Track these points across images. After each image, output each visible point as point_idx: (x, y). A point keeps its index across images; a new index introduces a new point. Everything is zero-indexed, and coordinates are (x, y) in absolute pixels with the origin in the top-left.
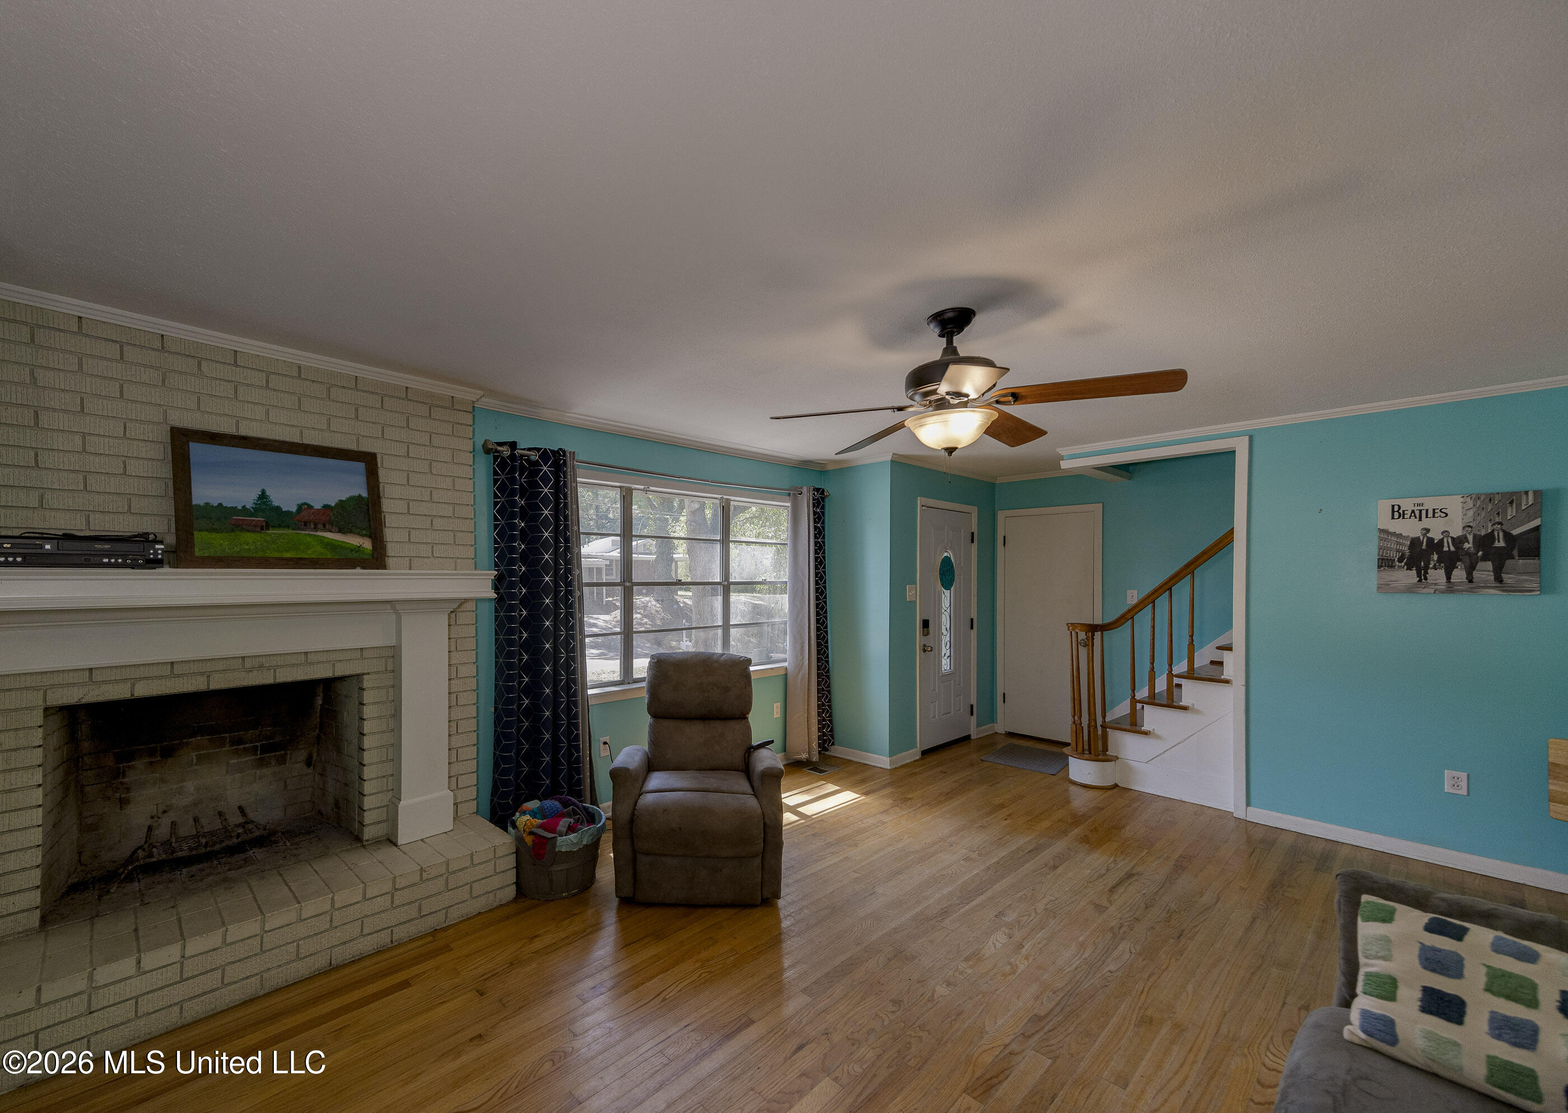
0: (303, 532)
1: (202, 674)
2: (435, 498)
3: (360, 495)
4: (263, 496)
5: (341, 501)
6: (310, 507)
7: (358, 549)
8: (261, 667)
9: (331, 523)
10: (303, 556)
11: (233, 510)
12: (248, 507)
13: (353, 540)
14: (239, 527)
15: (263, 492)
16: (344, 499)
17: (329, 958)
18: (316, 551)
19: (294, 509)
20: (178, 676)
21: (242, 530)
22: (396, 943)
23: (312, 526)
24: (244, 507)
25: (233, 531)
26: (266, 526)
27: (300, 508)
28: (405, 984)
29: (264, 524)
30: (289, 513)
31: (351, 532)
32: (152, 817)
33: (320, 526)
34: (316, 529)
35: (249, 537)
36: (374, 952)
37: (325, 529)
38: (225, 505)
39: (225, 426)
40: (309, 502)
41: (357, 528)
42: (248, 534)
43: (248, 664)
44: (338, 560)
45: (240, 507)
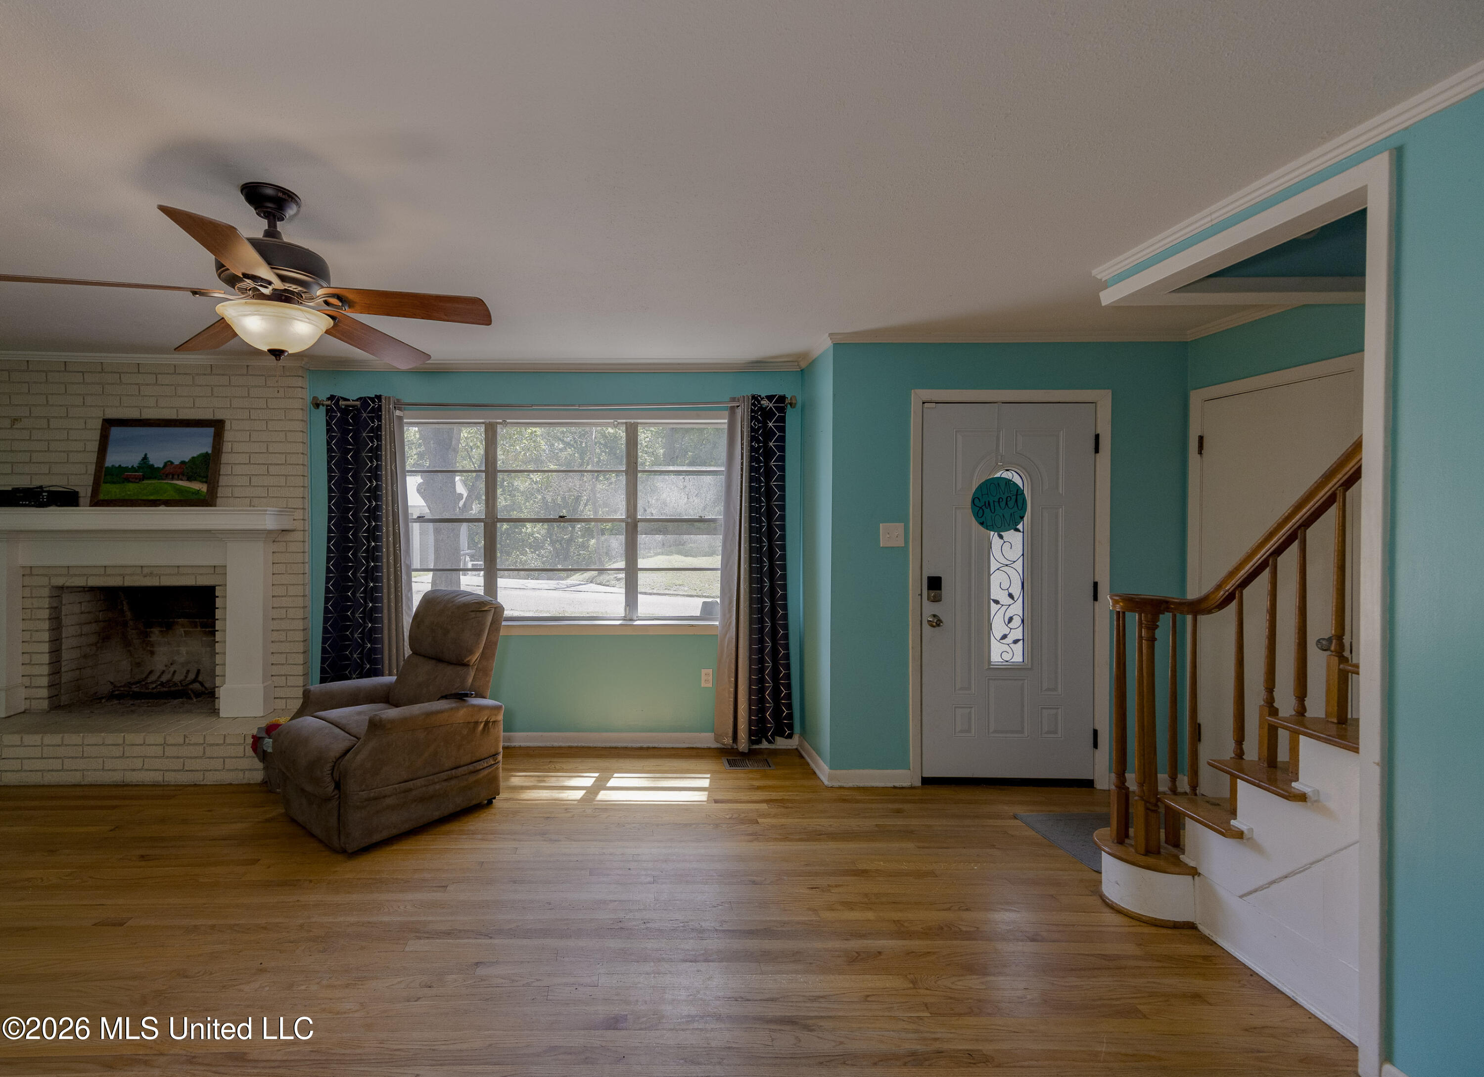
0: (164, 481)
1: (120, 575)
2: (271, 450)
3: (207, 452)
4: (145, 458)
5: (193, 458)
6: (172, 463)
7: (198, 492)
8: (151, 574)
9: (183, 475)
10: (161, 498)
11: (126, 469)
12: (135, 466)
13: (196, 486)
14: (128, 480)
15: (146, 455)
16: (195, 455)
17: (122, 776)
18: (171, 495)
19: (161, 466)
20: (109, 575)
21: (129, 482)
22: (166, 783)
23: (171, 477)
24: (132, 466)
25: (123, 482)
26: (144, 478)
27: (166, 464)
28: (114, 807)
29: (142, 477)
30: (158, 468)
31: (195, 480)
32: (166, 666)
33: (176, 477)
34: (173, 479)
35: (131, 486)
36: (150, 783)
37: (178, 479)
38: (122, 466)
39: (132, 414)
40: (172, 460)
41: (200, 476)
42: (131, 484)
43: (146, 571)
44: (180, 501)
45: (130, 467)
